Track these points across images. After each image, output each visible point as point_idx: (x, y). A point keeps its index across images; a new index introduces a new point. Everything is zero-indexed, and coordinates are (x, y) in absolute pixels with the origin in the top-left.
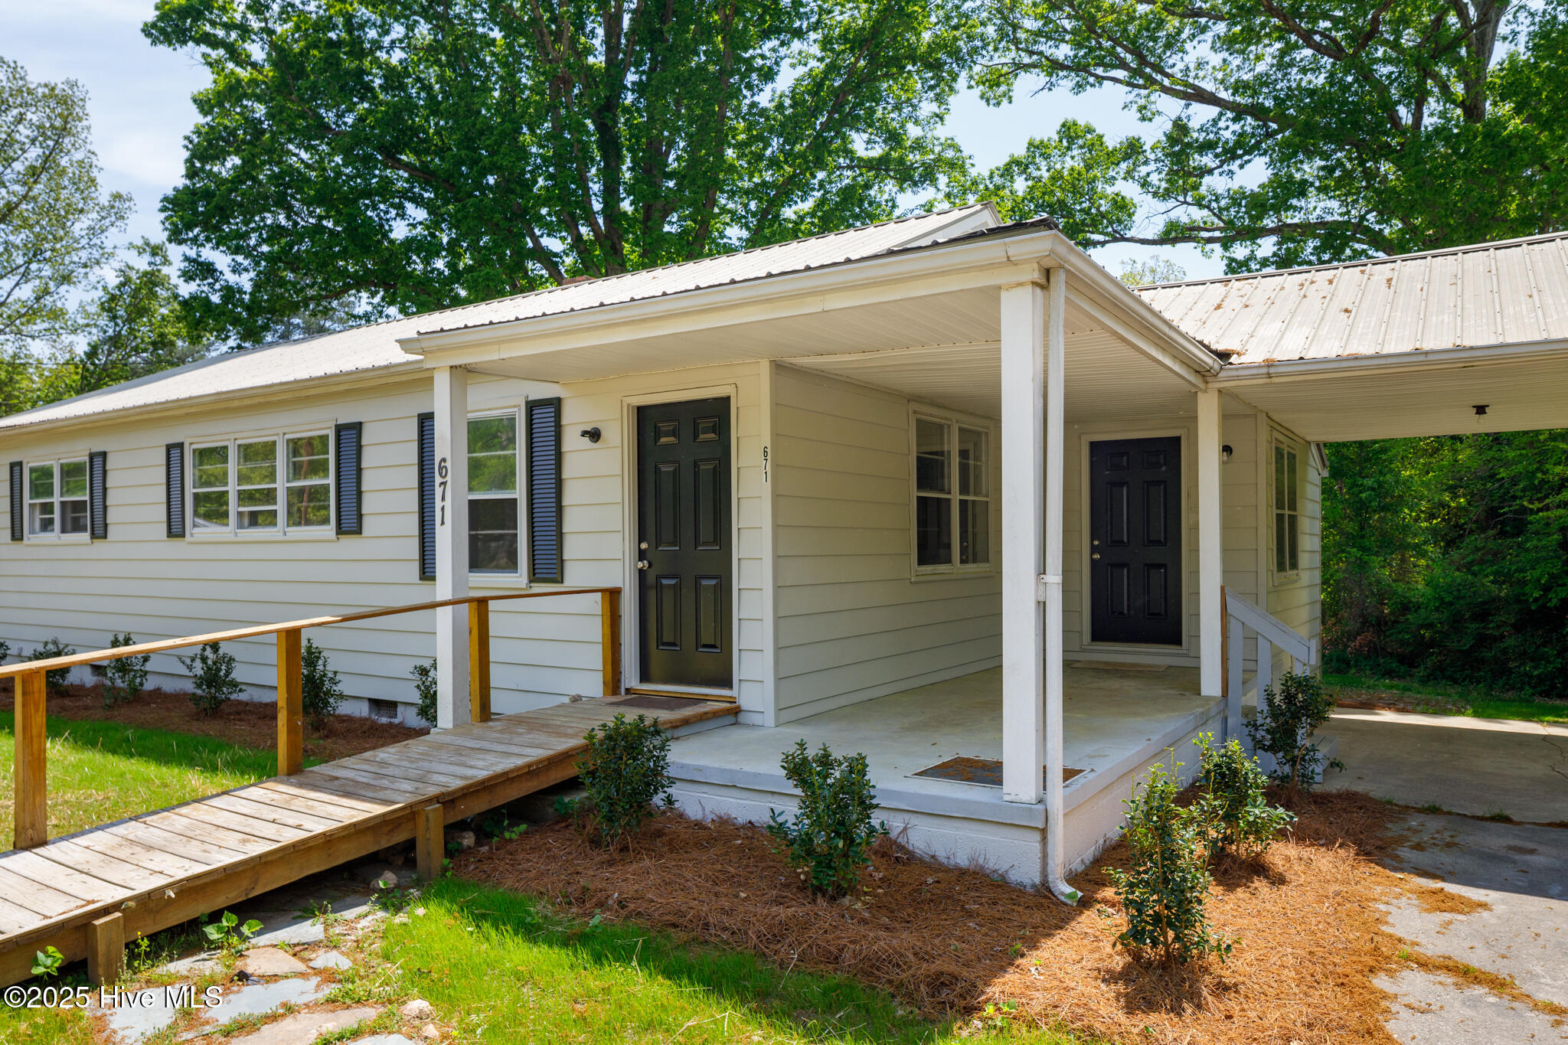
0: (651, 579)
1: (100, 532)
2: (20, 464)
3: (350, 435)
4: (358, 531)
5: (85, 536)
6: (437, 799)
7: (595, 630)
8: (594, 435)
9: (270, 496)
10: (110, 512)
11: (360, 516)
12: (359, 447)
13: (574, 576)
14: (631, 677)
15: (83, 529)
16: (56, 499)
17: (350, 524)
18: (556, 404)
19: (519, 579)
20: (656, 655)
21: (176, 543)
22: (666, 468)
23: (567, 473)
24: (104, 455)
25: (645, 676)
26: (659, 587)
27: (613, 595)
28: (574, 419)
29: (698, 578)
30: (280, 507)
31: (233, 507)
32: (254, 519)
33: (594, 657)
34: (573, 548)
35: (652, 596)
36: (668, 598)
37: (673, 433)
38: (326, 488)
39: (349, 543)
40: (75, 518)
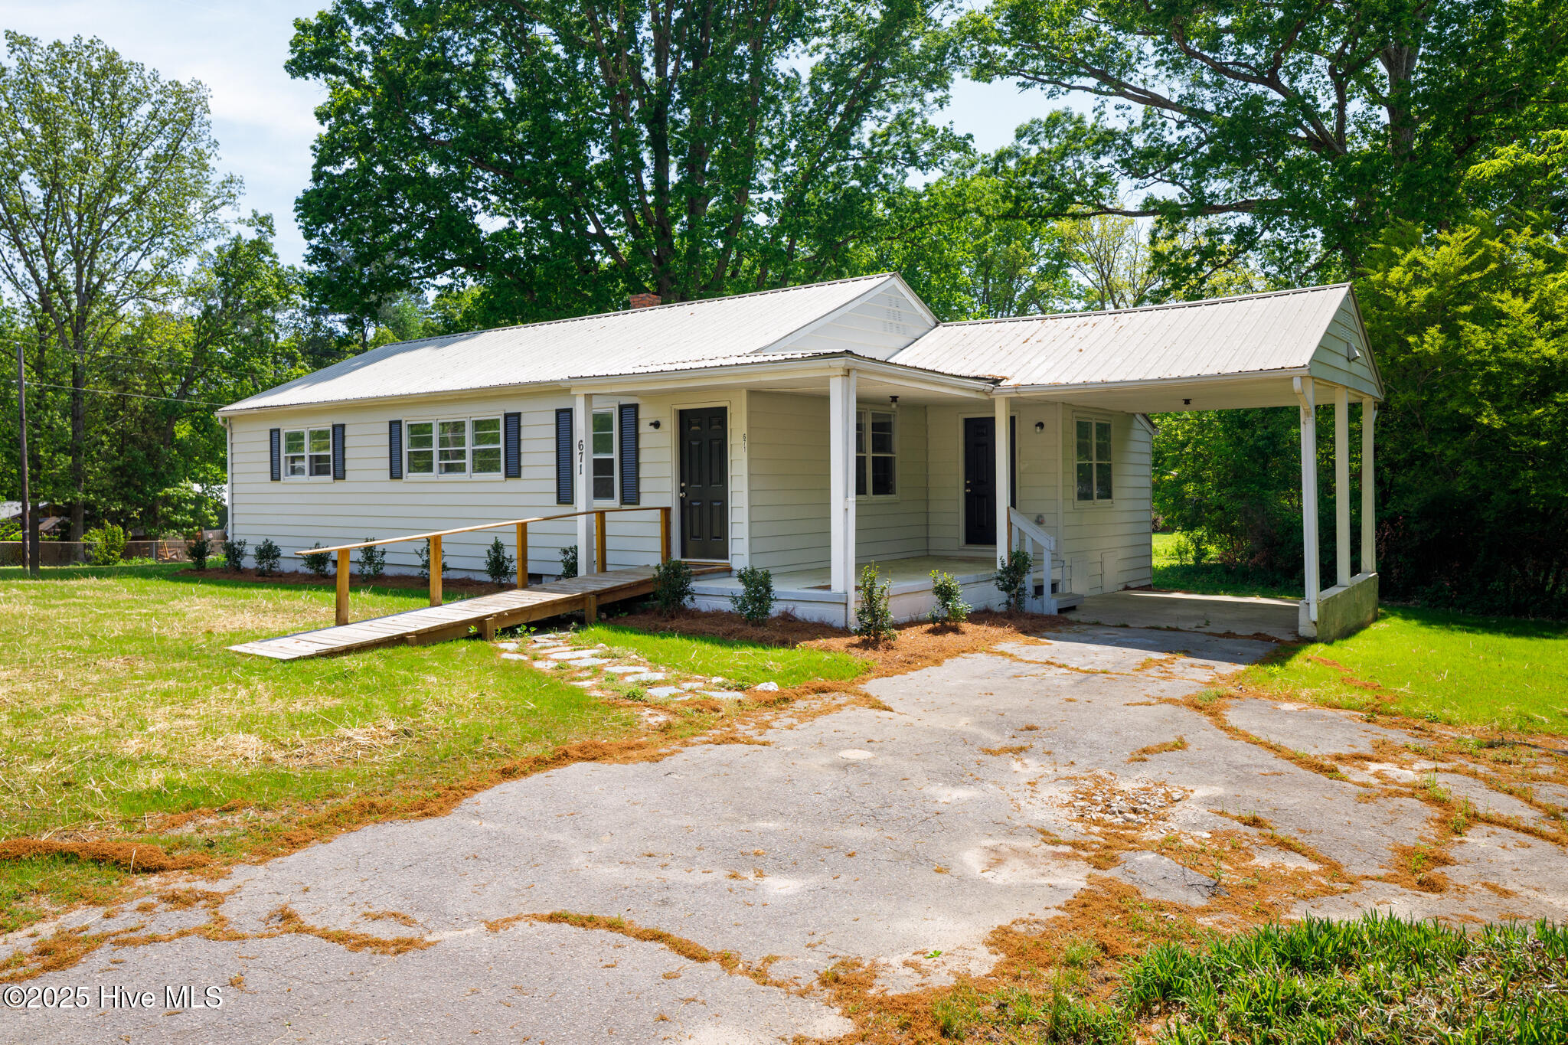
0: (687, 502)
1: (340, 475)
2: (278, 430)
3: (513, 421)
4: (518, 476)
5: (330, 478)
6: (594, 593)
7: (657, 530)
8: (656, 425)
9: (461, 454)
10: (347, 462)
11: (520, 467)
12: (519, 427)
13: (645, 501)
14: (676, 556)
15: (327, 473)
16: (307, 452)
17: (514, 471)
18: (636, 407)
19: (615, 502)
20: (690, 543)
21: (396, 482)
22: (695, 443)
23: (641, 445)
24: (343, 426)
25: (683, 555)
26: (691, 507)
27: (666, 511)
28: (646, 416)
29: (711, 502)
30: (468, 461)
31: (436, 461)
32: (449, 468)
33: (657, 545)
34: (644, 487)
35: (687, 512)
36: (696, 512)
37: (699, 425)
38: (499, 450)
39: (512, 483)
40: (319, 467)
